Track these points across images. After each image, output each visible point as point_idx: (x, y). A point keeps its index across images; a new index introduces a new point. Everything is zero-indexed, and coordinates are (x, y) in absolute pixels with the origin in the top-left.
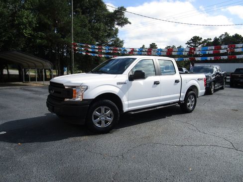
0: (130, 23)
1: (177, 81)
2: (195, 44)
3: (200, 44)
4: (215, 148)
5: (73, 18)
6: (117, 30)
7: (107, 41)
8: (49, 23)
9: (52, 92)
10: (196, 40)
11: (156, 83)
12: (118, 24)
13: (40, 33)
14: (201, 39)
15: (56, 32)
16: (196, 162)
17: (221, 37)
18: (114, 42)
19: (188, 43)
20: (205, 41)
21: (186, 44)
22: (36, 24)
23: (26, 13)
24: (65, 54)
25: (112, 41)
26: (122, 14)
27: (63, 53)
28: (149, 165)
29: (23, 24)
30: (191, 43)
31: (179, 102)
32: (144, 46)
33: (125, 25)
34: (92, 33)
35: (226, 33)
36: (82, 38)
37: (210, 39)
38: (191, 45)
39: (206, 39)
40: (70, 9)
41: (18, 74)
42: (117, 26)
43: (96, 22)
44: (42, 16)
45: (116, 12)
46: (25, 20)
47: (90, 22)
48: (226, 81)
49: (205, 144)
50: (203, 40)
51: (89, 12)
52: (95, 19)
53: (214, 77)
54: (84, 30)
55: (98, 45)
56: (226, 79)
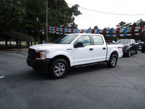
0: (82, 14)
1: (104, 49)
2: (122, 26)
3: (125, 26)
4: (124, 88)
5: (47, 11)
6: (74, 18)
7: (68, 25)
8: (34, 14)
9: (29, 54)
10: (122, 24)
11: (91, 49)
12: (74, 15)
13: (28, 20)
14: (125, 23)
15: (38, 19)
16: (110, 96)
17: (138, 22)
18: (72, 25)
19: (118, 26)
20: (128, 24)
21: (116, 26)
22: (26, 15)
23: (20, 8)
24: (43, 33)
25: (71, 25)
26: (77, 8)
27: (42, 32)
28: (82, 97)
29: (18, 15)
30: (119, 26)
31: (106, 61)
32: (90, 28)
33: (79, 15)
34: (59, 20)
35: (141, 20)
36: (53, 23)
37: (131, 23)
38: (119, 27)
39: (129, 23)
40: (46, 6)
41: (16, 44)
42: (74, 16)
43: (61, 14)
44: (30, 10)
45: (73, 7)
46: (19, 13)
47: (58, 13)
48: (138, 49)
49: (118, 86)
50: (126, 24)
51: (57, 7)
52: (60, 12)
53: (131, 46)
54: (54, 18)
55: (62, 27)
56: (138, 47)
